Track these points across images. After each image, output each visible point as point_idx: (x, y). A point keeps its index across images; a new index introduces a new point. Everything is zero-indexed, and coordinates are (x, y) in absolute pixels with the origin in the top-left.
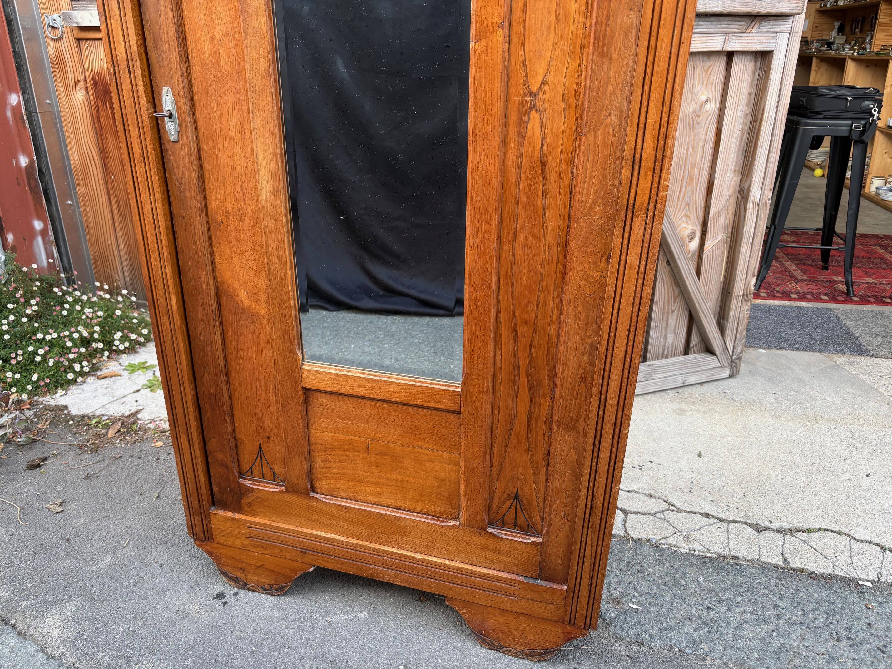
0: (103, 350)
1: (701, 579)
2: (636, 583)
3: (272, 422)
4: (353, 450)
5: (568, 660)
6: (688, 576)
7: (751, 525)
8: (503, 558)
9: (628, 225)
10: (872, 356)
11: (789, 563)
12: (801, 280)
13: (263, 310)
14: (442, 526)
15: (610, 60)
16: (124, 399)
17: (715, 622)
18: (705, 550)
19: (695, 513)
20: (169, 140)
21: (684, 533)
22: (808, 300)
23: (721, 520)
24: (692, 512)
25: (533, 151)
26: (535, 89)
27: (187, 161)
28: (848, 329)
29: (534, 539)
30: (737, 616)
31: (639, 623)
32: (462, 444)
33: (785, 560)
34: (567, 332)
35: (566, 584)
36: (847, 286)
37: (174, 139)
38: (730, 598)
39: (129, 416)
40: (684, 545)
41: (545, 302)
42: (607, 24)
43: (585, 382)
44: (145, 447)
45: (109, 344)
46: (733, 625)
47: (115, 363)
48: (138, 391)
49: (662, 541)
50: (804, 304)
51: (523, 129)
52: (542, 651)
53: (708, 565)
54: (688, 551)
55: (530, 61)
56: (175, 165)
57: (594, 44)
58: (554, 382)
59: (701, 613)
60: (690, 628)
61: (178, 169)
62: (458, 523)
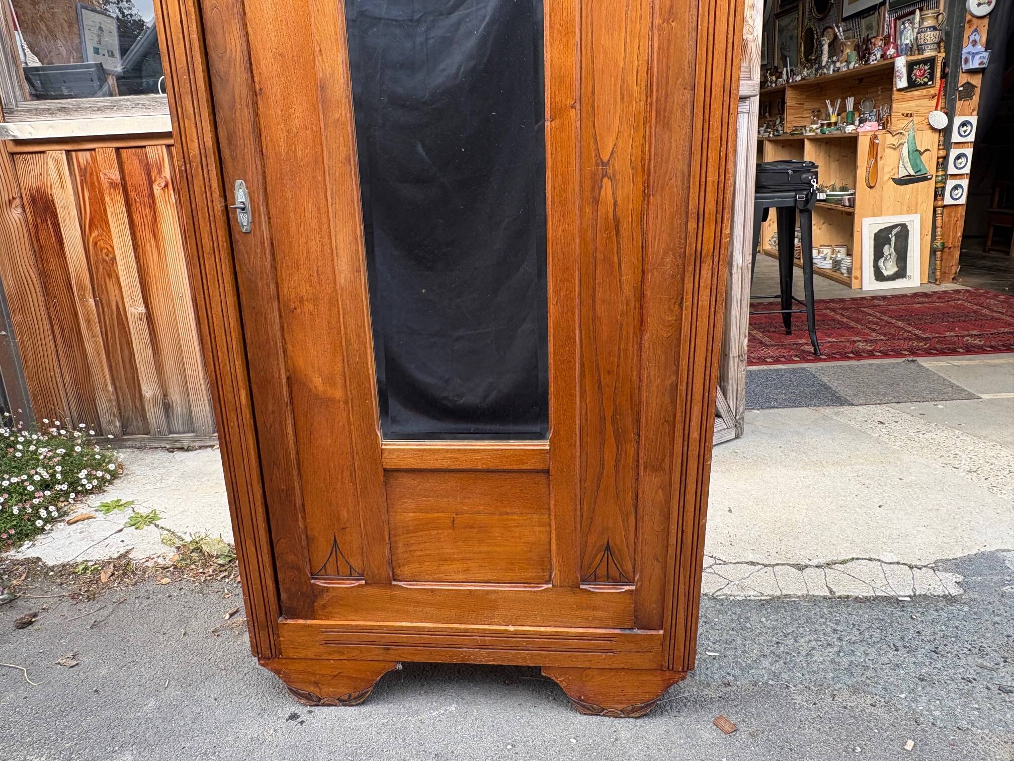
0: (66, 494)
1: (763, 620)
2: (706, 634)
3: (348, 512)
4: (437, 528)
5: (667, 711)
6: (751, 619)
7: (793, 566)
8: (599, 614)
9: (698, 271)
10: (853, 405)
11: (834, 593)
12: (772, 345)
13: (339, 394)
14: (535, 592)
15: (671, 130)
16: (106, 542)
17: (787, 653)
18: (759, 594)
19: (741, 563)
20: (240, 232)
21: (737, 583)
22: (782, 363)
23: (765, 566)
24: (738, 563)
25: (607, 212)
26: (605, 160)
27: (259, 251)
28: (825, 384)
29: (627, 588)
30: (805, 645)
31: (721, 667)
32: (552, 502)
33: (831, 591)
34: (649, 376)
35: (661, 629)
36: (814, 346)
37: (246, 229)
38: (793, 631)
39: (119, 558)
40: (739, 593)
41: (626, 350)
42: (666, 102)
43: (668, 422)
44: (150, 586)
45: (74, 484)
46: (804, 653)
47: (83, 505)
48: (120, 531)
49: (718, 593)
50: (780, 366)
51: (596, 194)
52: (643, 705)
53: (766, 606)
54: (744, 598)
55: (600, 135)
56: (246, 256)
57: (656, 117)
58: (639, 427)
59: (772, 648)
60: (767, 663)
61: (249, 258)
62: (550, 586)
